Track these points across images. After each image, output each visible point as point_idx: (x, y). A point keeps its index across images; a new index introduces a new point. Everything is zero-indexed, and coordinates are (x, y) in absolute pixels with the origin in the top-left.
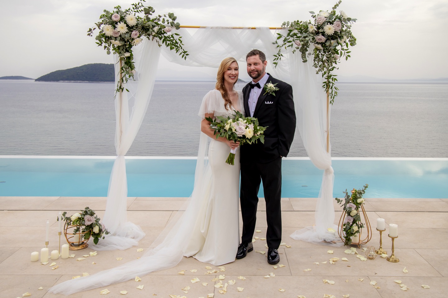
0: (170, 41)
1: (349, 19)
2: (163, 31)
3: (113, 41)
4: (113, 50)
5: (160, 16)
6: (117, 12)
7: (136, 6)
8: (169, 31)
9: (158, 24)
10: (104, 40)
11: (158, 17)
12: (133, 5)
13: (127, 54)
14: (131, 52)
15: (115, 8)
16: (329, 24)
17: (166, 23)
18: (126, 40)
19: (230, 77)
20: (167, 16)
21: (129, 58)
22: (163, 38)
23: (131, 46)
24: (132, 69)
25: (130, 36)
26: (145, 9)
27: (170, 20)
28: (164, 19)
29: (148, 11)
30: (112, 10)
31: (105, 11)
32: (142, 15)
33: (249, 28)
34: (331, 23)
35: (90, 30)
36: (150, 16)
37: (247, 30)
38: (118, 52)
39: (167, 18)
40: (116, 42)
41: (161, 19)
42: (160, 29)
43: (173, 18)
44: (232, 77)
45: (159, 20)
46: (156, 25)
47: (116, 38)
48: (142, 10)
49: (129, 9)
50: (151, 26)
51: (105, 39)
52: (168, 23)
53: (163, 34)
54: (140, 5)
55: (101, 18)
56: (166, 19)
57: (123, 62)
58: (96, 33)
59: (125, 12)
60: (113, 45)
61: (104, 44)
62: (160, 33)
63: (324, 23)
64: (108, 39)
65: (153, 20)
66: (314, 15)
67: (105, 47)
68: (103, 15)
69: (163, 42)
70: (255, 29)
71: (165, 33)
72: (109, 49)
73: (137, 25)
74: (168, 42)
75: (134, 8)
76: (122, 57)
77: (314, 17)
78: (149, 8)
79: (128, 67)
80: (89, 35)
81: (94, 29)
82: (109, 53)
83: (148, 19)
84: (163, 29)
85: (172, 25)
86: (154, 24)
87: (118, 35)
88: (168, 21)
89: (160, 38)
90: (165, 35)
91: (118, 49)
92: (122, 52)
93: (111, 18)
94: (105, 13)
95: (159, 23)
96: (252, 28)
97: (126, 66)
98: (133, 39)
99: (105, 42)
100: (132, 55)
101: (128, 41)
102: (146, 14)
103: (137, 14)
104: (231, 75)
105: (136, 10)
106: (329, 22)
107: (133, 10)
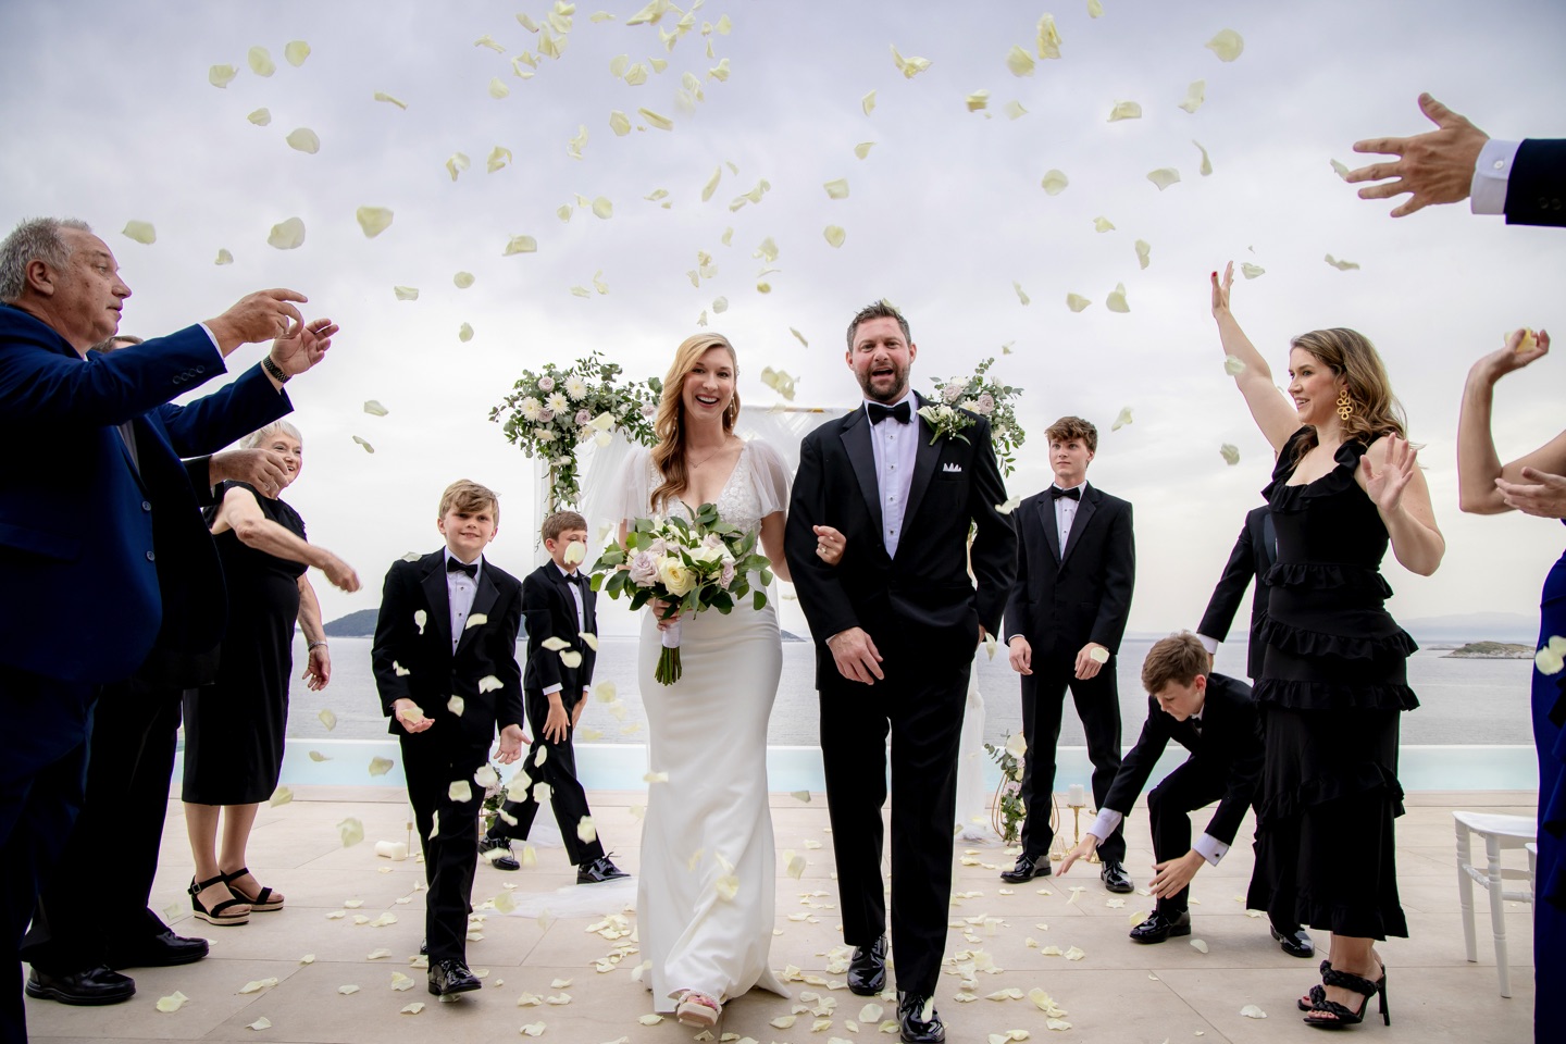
1: (1008, 390)
2: (638, 414)
3: (539, 432)
4: (538, 450)
5: (631, 385)
6: (550, 375)
7: (585, 365)
9: (627, 400)
10: (521, 431)
11: (628, 387)
12: (580, 361)
13: (566, 460)
14: (573, 456)
15: (544, 367)
16: (969, 399)
17: (643, 399)
18: (565, 429)
20: (646, 385)
21: (568, 468)
22: (637, 429)
23: (573, 443)
24: (573, 491)
25: (573, 422)
26: (603, 369)
27: (652, 394)
28: (639, 391)
29: (608, 373)
30: (539, 371)
31: (525, 372)
32: (597, 382)
33: (809, 411)
34: (974, 398)
35: (495, 410)
36: (611, 384)
37: (806, 415)
38: (547, 454)
39: (647, 388)
40: (546, 431)
41: (634, 390)
42: (633, 409)
44: (707, 400)
45: (629, 391)
46: (623, 400)
47: (545, 424)
48: (597, 372)
49: (572, 370)
50: (614, 403)
51: (524, 429)
52: (648, 399)
53: (637, 420)
54: (593, 362)
55: (517, 386)
56: (643, 391)
57: (557, 475)
58: (506, 416)
59: (564, 375)
60: (539, 441)
61: (520, 439)
62: (630, 419)
63: (959, 399)
64: (528, 426)
65: (618, 393)
66: (939, 383)
67: (523, 445)
68: (522, 381)
69: (637, 436)
70: (821, 411)
71: (641, 417)
72: (529, 450)
73: (587, 399)
74: (647, 437)
75: (580, 369)
76: (555, 464)
77: (938, 387)
78: (611, 366)
79: (566, 485)
80: (492, 419)
81: (504, 407)
82: (529, 455)
83: (609, 390)
84: (637, 411)
86: (619, 399)
87: (549, 419)
88: (647, 394)
89: (632, 428)
90: (641, 422)
91: (548, 450)
92: (556, 454)
93: (536, 385)
94: (524, 377)
95: (631, 397)
96: (816, 411)
97: (562, 483)
98: (578, 428)
99: (523, 435)
100: (574, 461)
101: (569, 430)
102: (604, 379)
103: (587, 380)
104: (703, 392)
105: (584, 373)
106: (970, 396)
107: (579, 372)
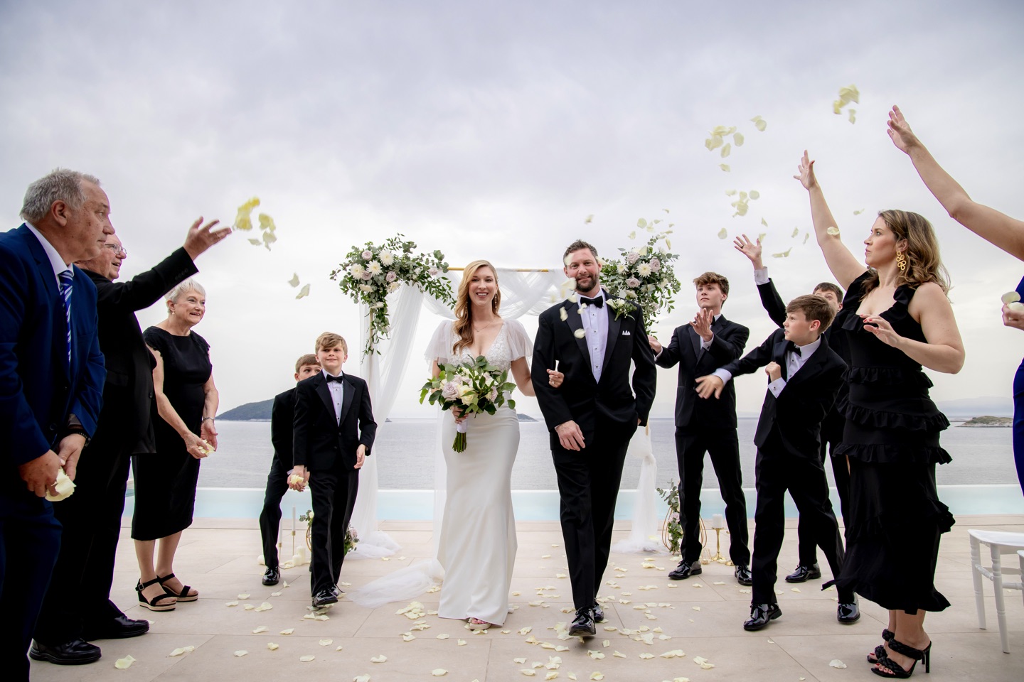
0: (435, 287)
1: (669, 256)
2: (427, 274)
3: (362, 286)
4: (362, 298)
5: (423, 255)
6: (369, 249)
7: (392, 243)
8: (435, 273)
9: (420, 265)
10: (351, 286)
11: (420, 257)
12: (389, 240)
13: (380, 305)
14: (385, 302)
15: (366, 244)
16: (644, 262)
17: (430, 264)
18: (379, 284)
19: (477, 294)
20: (432, 255)
21: (382, 310)
22: (427, 284)
23: (385, 293)
24: (385, 325)
25: (385, 279)
26: (404, 245)
27: (436, 261)
28: (427, 259)
29: (407, 247)
30: (362, 247)
31: (353, 247)
32: (400, 253)
33: (539, 271)
34: (647, 261)
35: (334, 272)
36: (409, 255)
37: (537, 274)
38: (368, 301)
39: (433, 257)
40: (367, 286)
41: (424, 259)
42: (424, 271)
43: (439, 257)
44: (481, 295)
45: (421, 259)
46: (417, 265)
47: (366, 281)
48: (400, 247)
49: (383, 246)
50: (412, 267)
51: (352, 284)
52: (433, 264)
53: (426, 278)
54: (397, 240)
55: (348, 257)
56: (430, 259)
57: (374, 315)
58: (341, 276)
59: (378, 249)
60: (363, 292)
61: (350, 291)
62: (422, 277)
63: (637, 262)
64: (356, 283)
65: (414, 260)
66: (624, 252)
67: (352, 295)
68: (351, 253)
69: (427, 289)
70: (547, 271)
71: (429, 276)
72: (356, 298)
73: (393, 264)
74: (433, 289)
75: (389, 245)
76: (373, 307)
77: (623, 254)
78: (409, 243)
79: (380, 321)
80: (332, 278)
81: (339, 271)
82: (356, 301)
83: (408, 258)
84: (426, 272)
85: (438, 267)
86: (415, 264)
87: (369, 278)
88: (433, 261)
89: (423, 284)
90: (429, 279)
91: (369, 298)
92: (374, 301)
93: (360, 256)
94: (353, 251)
95: (422, 263)
96: (543, 271)
97: (378, 320)
98: (388, 283)
99: (352, 288)
100: (385, 305)
101: (382, 285)
102: (405, 251)
103: (394, 252)
104: (479, 291)
105: (392, 248)
106: (644, 260)
107: (388, 247)
